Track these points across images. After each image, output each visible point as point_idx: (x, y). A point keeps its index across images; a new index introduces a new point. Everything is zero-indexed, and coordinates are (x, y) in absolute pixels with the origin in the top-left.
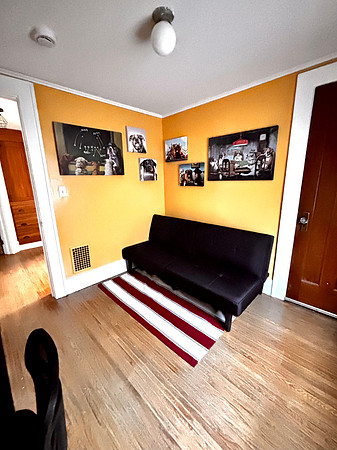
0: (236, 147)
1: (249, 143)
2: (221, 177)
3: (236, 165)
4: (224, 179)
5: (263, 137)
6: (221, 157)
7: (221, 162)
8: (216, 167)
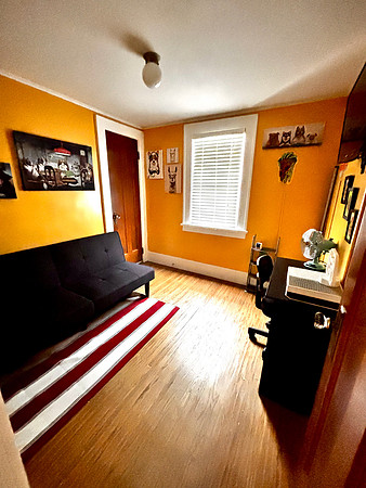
0: (59, 155)
1: (72, 154)
2: (45, 185)
3: (63, 175)
4: (50, 188)
5: (83, 153)
6: (40, 161)
7: (42, 168)
8: (36, 174)
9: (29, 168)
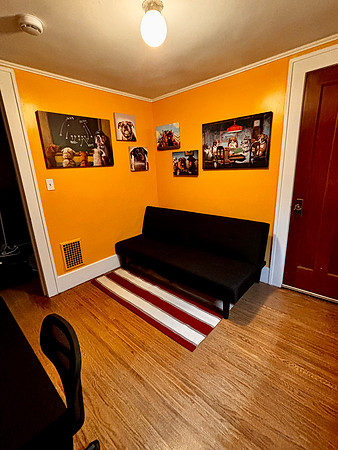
0: (231, 134)
1: (243, 129)
2: (215, 165)
3: (231, 153)
5: (257, 123)
6: (215, 144)
7: (215, 149)
8: (211, 155)
9: (207, 151)
